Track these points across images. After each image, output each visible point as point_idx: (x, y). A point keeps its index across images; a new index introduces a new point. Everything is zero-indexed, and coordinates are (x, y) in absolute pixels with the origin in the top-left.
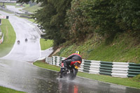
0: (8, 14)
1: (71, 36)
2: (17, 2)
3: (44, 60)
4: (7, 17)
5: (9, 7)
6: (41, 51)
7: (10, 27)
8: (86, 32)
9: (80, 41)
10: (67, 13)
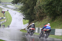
0: (8, 9)
1: (36, 18)
2: (12, 4)
3: (25, 29)
4: (8, 10)
5: (8, 6)
6: (23, 25)
7: (9, 15)
8: (43, 16)
9: (40, 20)
10: (35, 8)
